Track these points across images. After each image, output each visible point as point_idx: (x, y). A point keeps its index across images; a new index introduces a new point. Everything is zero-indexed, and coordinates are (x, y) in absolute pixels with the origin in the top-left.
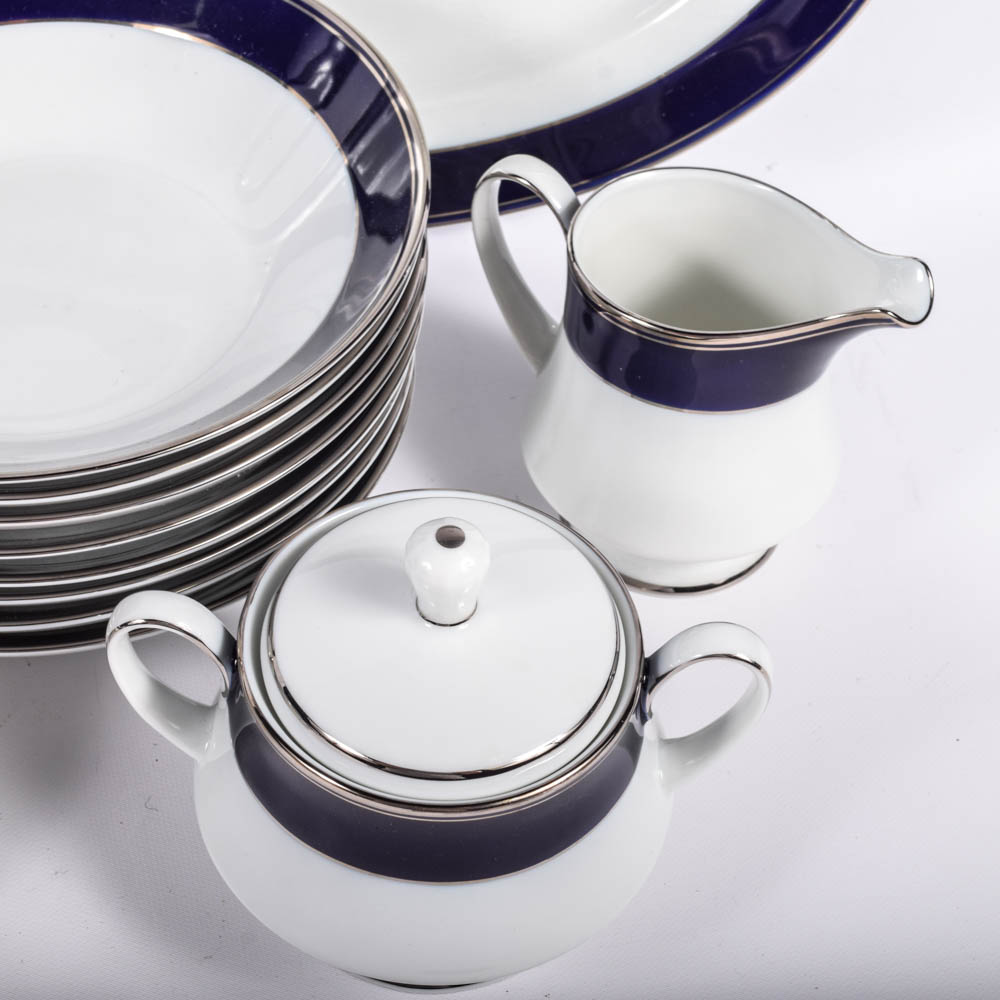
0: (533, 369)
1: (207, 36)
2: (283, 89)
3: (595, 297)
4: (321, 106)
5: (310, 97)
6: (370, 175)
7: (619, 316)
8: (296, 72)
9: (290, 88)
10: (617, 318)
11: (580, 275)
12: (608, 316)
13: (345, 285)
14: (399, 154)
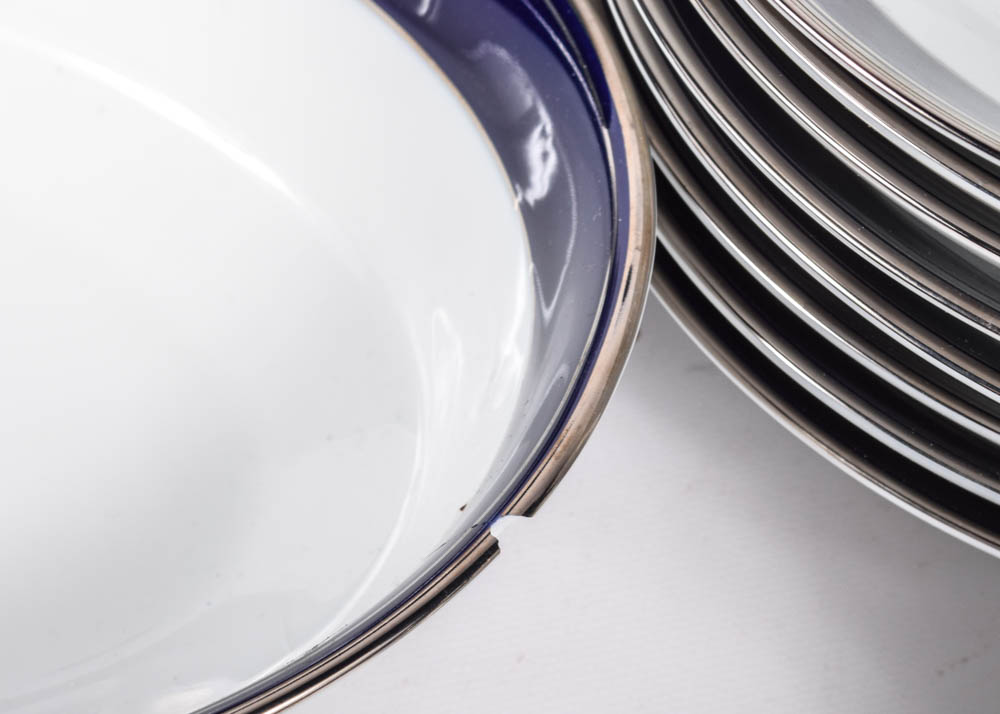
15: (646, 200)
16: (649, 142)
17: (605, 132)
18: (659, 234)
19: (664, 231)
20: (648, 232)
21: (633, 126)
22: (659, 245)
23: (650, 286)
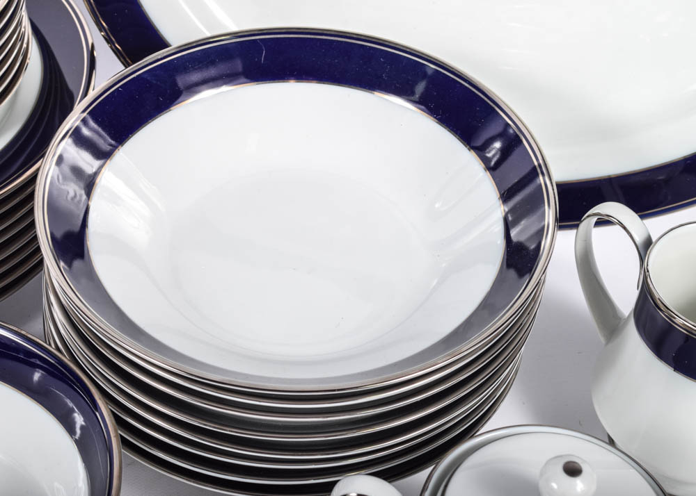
0: (602, 340)
1: (423, 107)
2: (468, 151)
3: (659, 302)
4: (492, 169)
5: (486, 161)
6: (516, 222)
7: (675, 318)
8: (479, 143)
9: (472, 151)
10: (673, 319)
11: (651, 286)
12: (665, 315)
13: (482, 302)
14: (539, 213)
15: (113, 424)
16: (107, 403)
17: (97, 413)
18: (119, 432)
19: (121, 431)
20: (116, 431)
21: (100, 399)
22: (121, 436)
23: (123, 450)
